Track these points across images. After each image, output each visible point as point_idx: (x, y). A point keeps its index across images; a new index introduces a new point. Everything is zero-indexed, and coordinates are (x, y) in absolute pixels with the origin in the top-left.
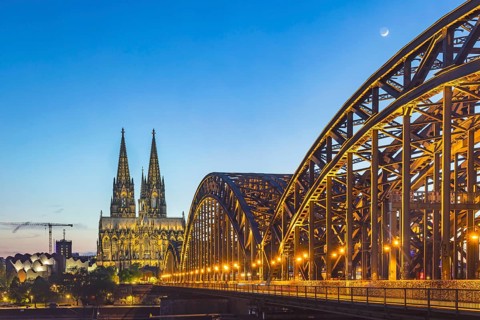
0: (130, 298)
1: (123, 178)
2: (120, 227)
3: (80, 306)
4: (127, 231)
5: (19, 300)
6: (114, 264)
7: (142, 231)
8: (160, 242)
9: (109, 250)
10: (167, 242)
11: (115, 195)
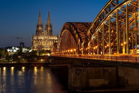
0: (42, 60)
1: (40, 24)
2: (39, 39)
3: (27, 62)
4: (41, 40)
5: (9, 60)
6: (37, 49)
7: (45, 40)
8: (51, 43)
9: (35, 45)
10: (53, 43)
11: (37, 29)
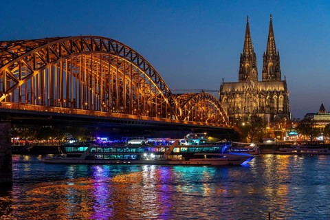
1: (247, 53)
11: (241, 65)
